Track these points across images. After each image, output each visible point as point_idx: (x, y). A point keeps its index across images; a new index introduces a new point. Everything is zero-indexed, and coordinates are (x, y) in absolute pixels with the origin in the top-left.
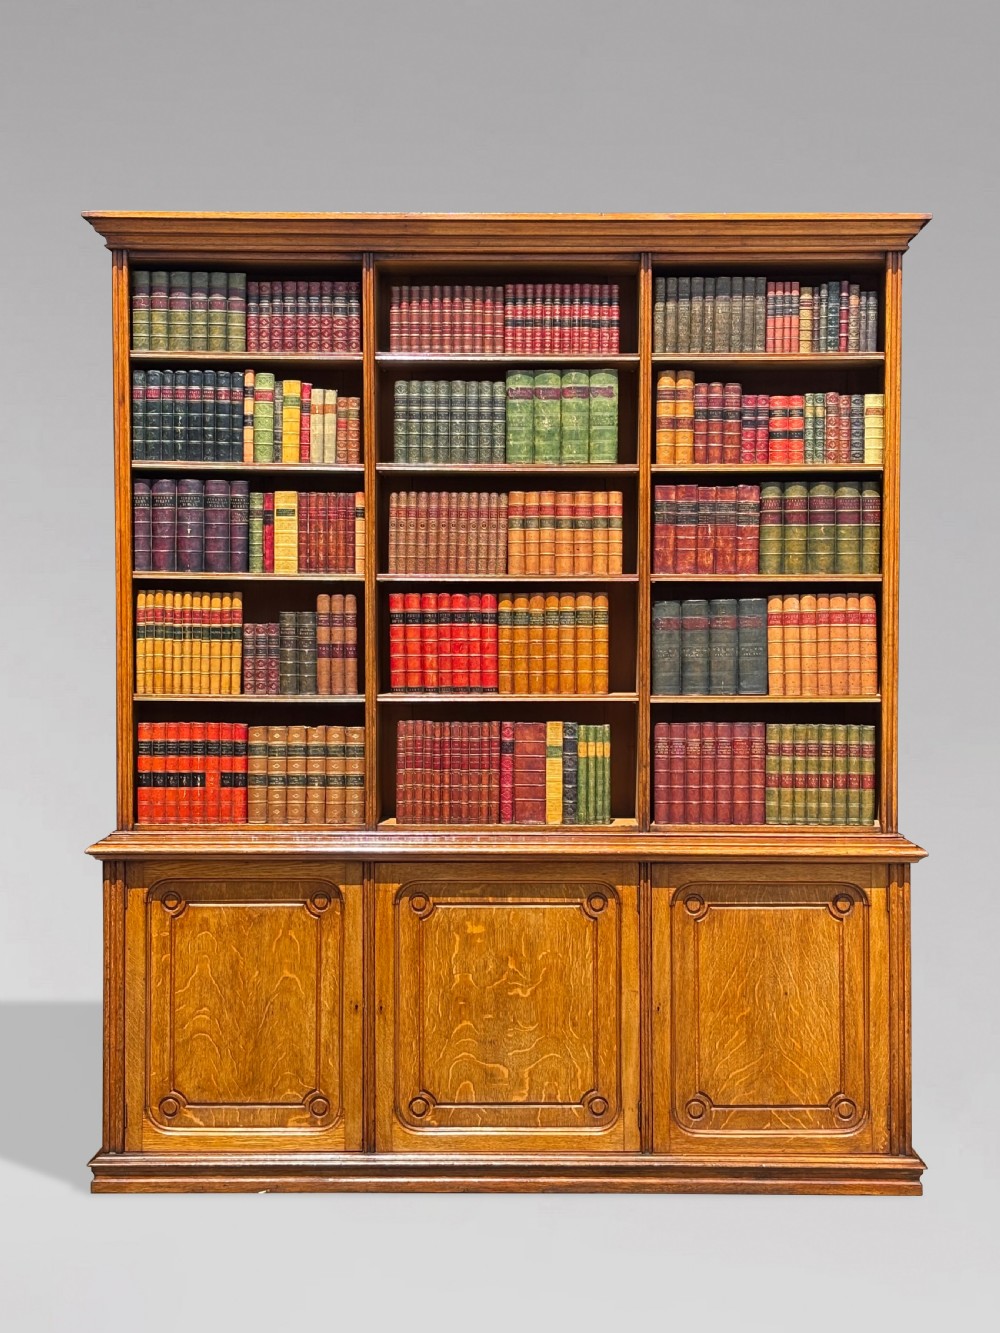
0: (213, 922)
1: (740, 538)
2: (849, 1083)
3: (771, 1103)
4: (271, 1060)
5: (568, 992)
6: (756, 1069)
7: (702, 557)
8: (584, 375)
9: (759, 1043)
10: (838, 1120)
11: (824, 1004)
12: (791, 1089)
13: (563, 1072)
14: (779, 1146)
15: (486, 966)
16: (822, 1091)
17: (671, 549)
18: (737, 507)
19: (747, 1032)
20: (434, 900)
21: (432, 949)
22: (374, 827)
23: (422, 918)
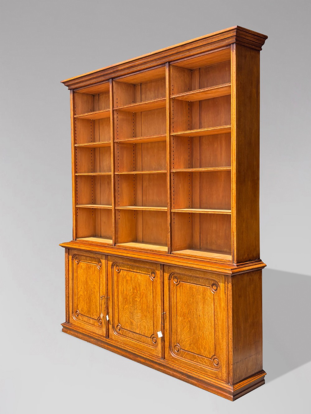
0: (83, 266)
2: (217, 352)
3: (196, 353)
4: (92, 306)
5: (147, 302)
6: (192, 339)
9: (193, 331)
10: (214, 364)
11: (210, 322)
12: (201, 349)
13: (147, 326)
14: (196, 368)
15: (130, 290)
16: (210, 353)
19: (189, 326)
20: (120, 268)
21: (120, 282)
22: (114, 245)
23: (118, 273)
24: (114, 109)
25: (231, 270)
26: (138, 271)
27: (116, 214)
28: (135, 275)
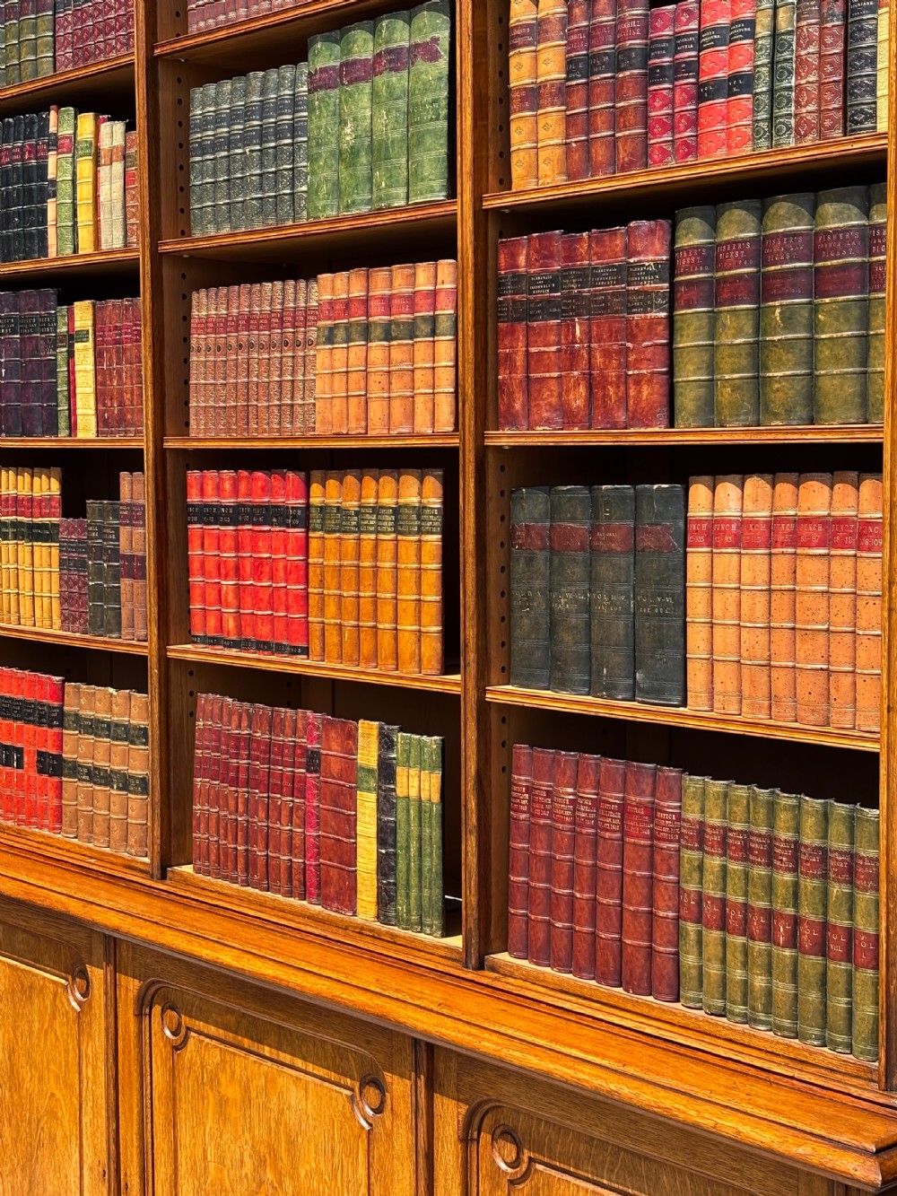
1: (630, 345)
7: (568, 392)
8: (400, 24)
15: (242, 1162)
17: (520, 375)
18: (626, 273)
20: (185, 1020)
21: (184, 1106)
22: (157, 873)
23: (176, 1048)
24: (157, 52)
25: (879, 1151)
26: (286, 1058)
27: (173, 687)
28: (270, 1081)
